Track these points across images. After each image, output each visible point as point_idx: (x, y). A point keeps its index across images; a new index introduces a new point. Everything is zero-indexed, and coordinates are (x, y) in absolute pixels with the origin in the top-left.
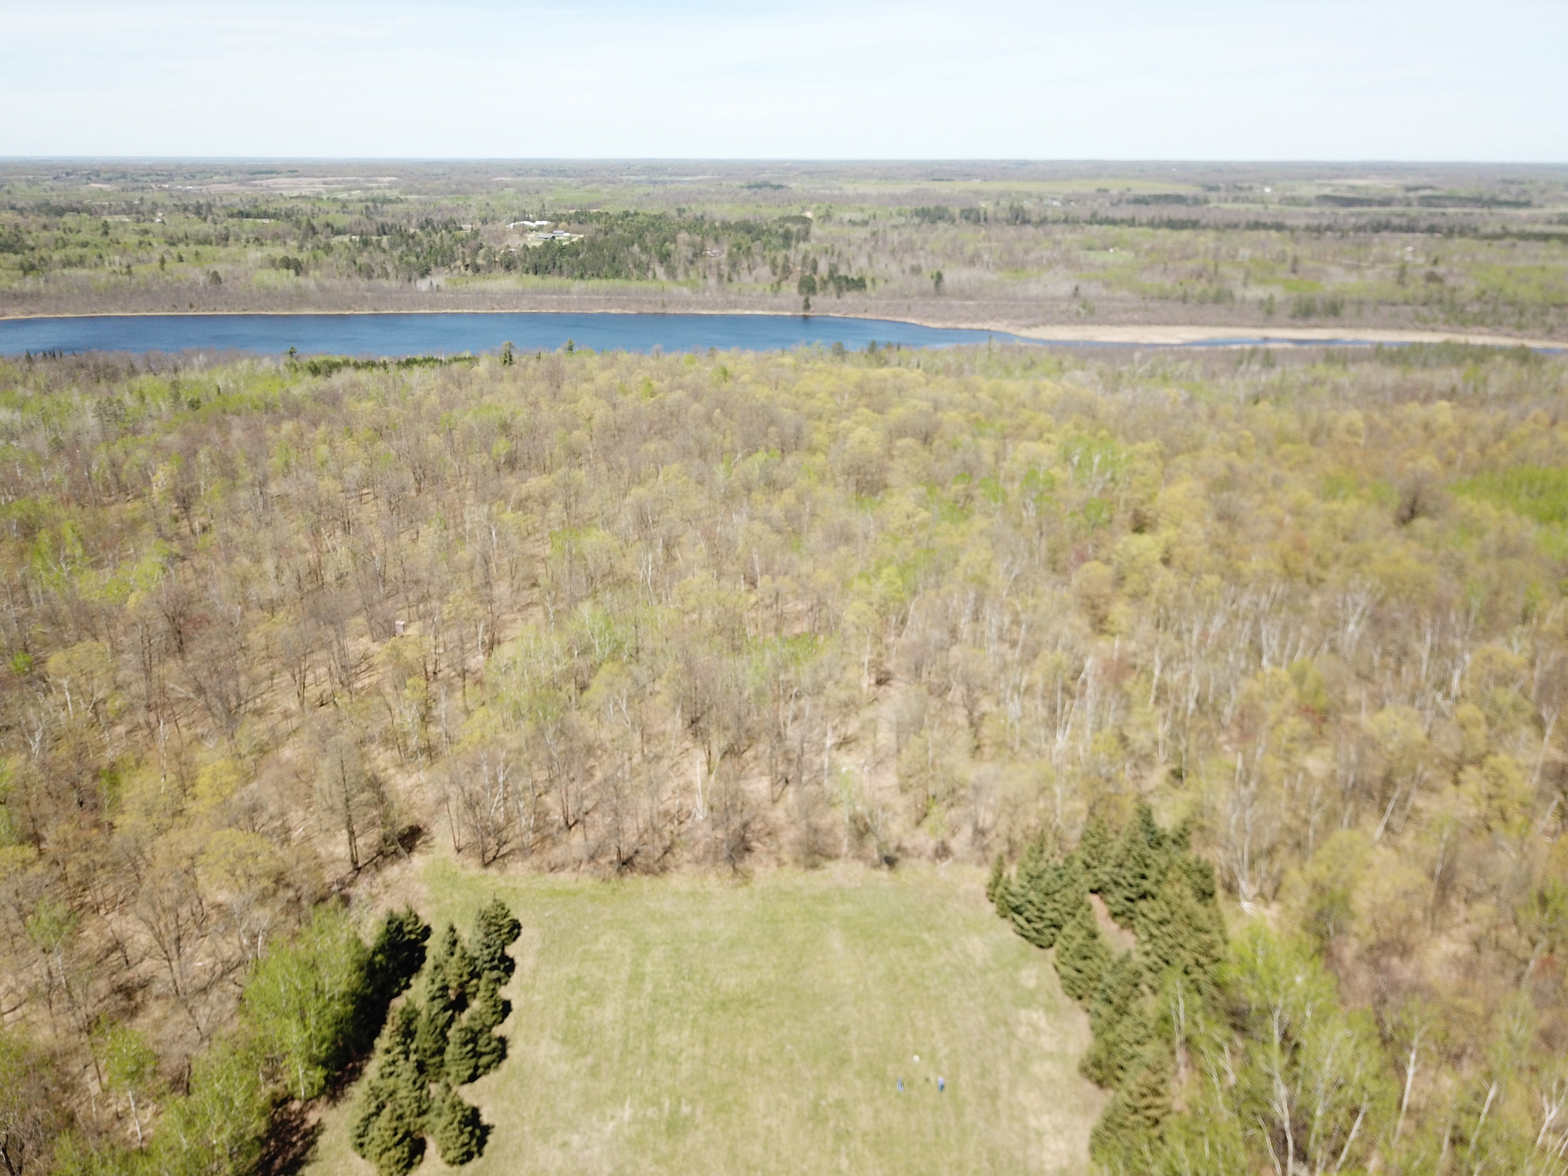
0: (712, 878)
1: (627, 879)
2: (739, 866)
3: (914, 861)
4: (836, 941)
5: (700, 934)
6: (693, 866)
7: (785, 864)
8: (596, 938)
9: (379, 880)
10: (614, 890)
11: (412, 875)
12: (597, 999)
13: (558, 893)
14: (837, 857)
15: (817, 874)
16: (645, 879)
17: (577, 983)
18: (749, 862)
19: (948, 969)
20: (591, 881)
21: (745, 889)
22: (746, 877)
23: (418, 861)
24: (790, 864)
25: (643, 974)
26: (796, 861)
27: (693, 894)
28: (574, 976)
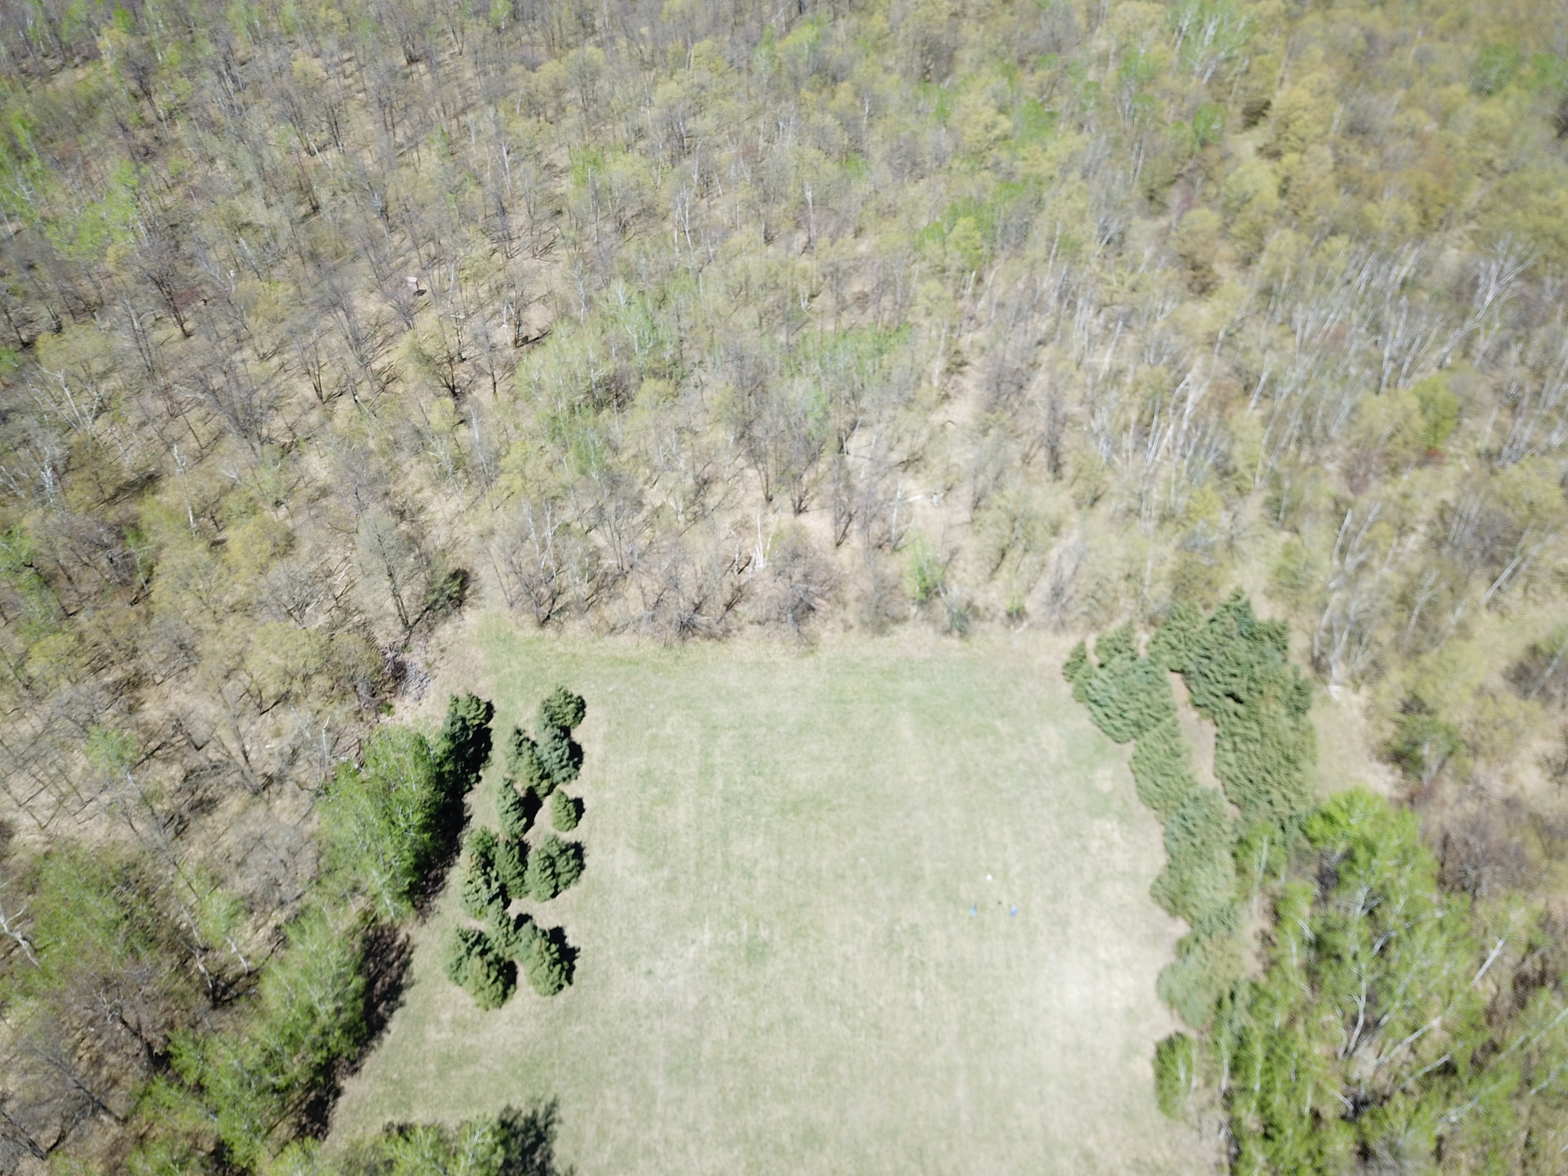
0: (776, 645)
1: (690, 645)
2: (805, 629)
3: (986, 626)
4: (905, 727)
5: (767, 716)
6: (756, 627)
7: (851, 627)
8: (663, 721)
9: (433, 641)
10: (678, 657)
11: (465, 635)
12: (667, 799)
13: (621, 662)
14: (905, 619)
15: (885, 640)
16: (709, 644)
17: (647, 776)
18: (813, 624)
19: (1021, 767)
20: (652, 647)
21: (811, 659)
22: (810, 644)
23: (471, 617)
24: (857, 628)
25: (712, 766)
26: (864, 624)
27: (758, 664)
28: (643, 767)
